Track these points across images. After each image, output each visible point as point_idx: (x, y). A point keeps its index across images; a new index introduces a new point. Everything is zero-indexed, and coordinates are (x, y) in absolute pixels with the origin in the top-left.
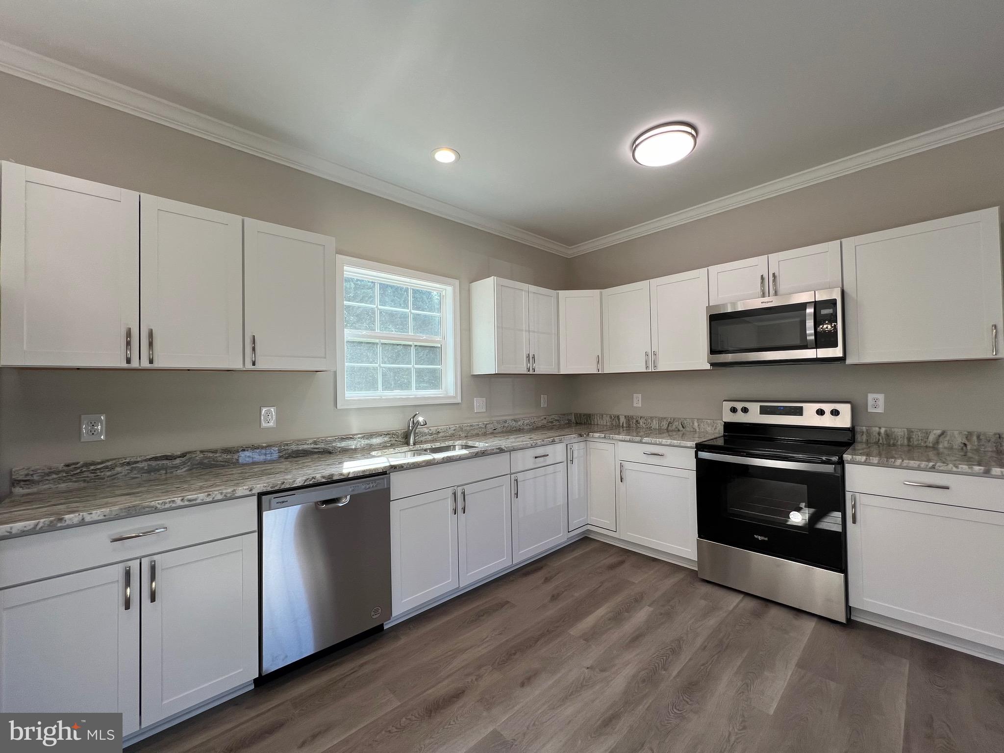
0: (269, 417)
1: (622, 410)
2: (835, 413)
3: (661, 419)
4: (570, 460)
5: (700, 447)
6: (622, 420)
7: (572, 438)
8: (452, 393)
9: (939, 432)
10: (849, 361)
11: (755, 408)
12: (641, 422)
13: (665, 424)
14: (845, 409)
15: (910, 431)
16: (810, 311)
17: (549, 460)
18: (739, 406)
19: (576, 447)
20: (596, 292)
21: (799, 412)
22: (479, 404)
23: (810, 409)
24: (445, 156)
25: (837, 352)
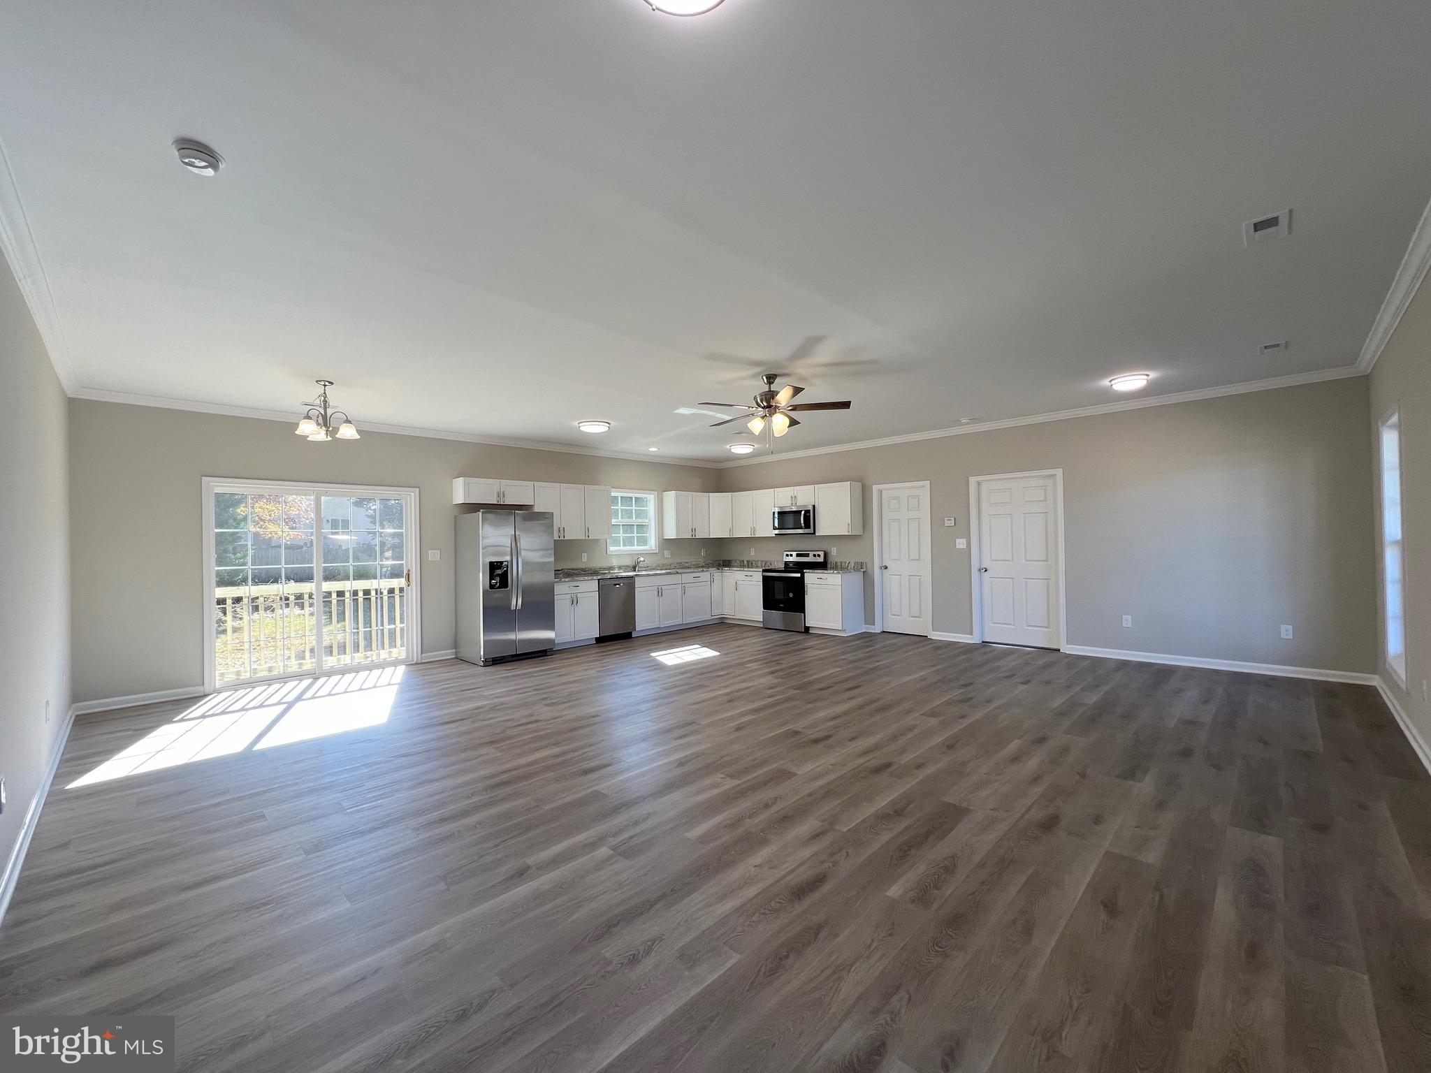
0: (585, 557)
1: (746, 558)
2: (819, 556)
3: (762, 561)
4: (712, 581)
5: (764, 571)
6: (745, 562)
7: (713, 570)
8: (654, 548)
10: (817, 535)
11: (794, 554)
12: (753, 563)
13: (763, 564)
14: (822, 554)
15: (841, 563)
16: (803, 512)
17: (700, 579)
18: (789, 553)
19: (716, 574)
20: (729, 494)
21: (807, 555)
22: (667, 554)
23: (811, 554)
24: (654, 449)
25: (811, 530)
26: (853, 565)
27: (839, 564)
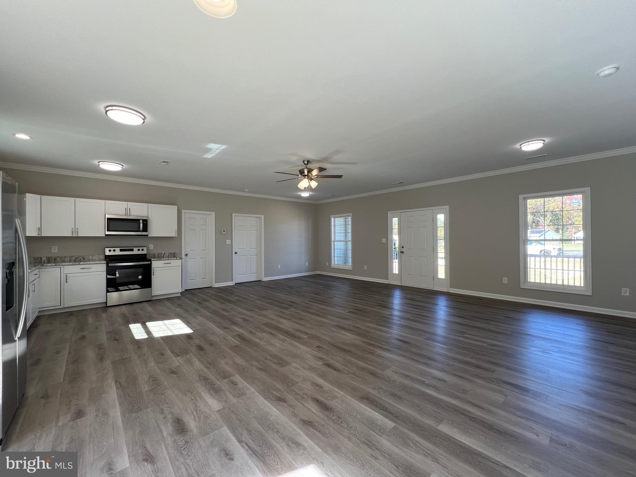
2: (143, 250)
3: (71, 257)
9: (164, 253)
10: (149, 236)
11: (118, 249)
13: (73, 259)
14: (145, 249)
15: (159, 254)
16: (141, 221)
18: (112, 249)
21: (132, 250)
23: (136, 249)
26: (167, 255)
27: (156, 255)
